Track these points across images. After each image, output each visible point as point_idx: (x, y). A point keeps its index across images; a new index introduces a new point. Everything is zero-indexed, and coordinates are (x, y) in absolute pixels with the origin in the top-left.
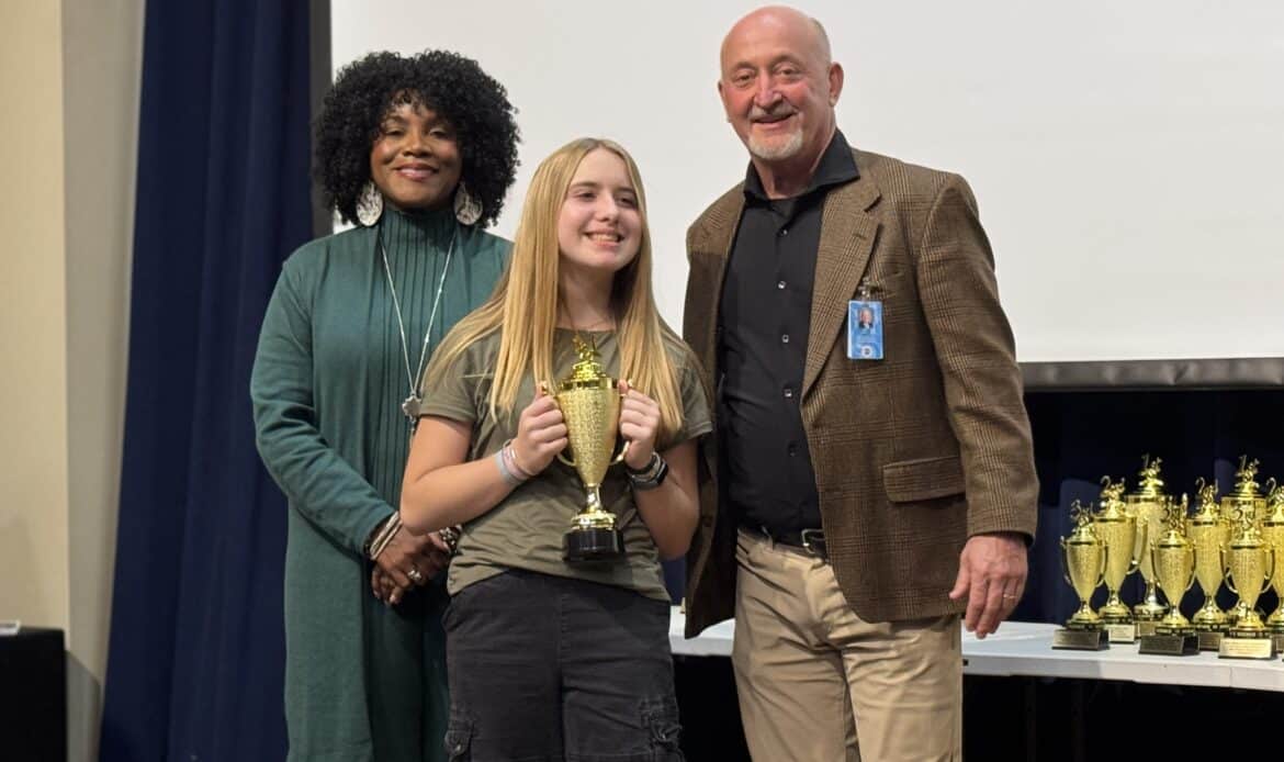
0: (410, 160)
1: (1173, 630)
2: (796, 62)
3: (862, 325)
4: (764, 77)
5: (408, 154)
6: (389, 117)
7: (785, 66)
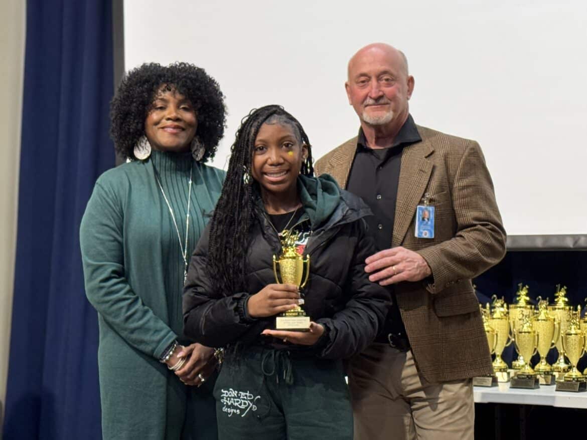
0: (169, 123)
1: (574, 379)
2: (391, 74)
3: (423, 219)
4: (374, 82)
5: (169, 119)
6: (157, 99)
7: (386, 77)
